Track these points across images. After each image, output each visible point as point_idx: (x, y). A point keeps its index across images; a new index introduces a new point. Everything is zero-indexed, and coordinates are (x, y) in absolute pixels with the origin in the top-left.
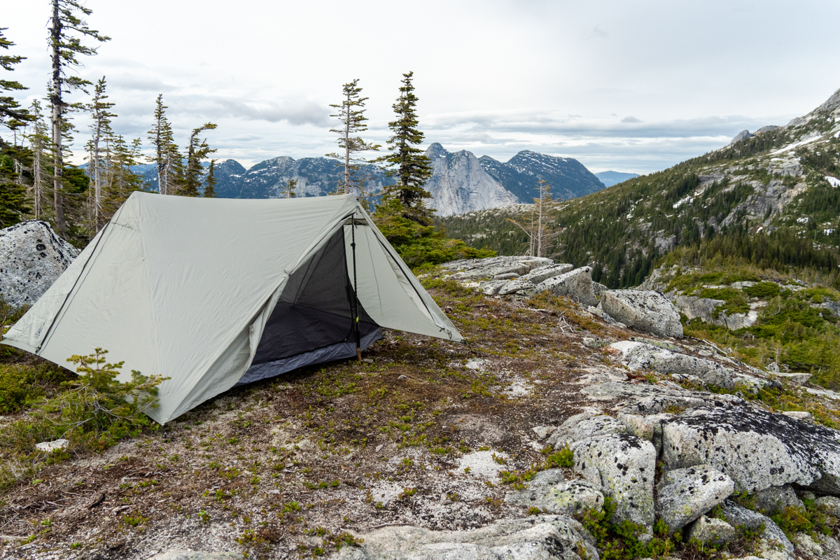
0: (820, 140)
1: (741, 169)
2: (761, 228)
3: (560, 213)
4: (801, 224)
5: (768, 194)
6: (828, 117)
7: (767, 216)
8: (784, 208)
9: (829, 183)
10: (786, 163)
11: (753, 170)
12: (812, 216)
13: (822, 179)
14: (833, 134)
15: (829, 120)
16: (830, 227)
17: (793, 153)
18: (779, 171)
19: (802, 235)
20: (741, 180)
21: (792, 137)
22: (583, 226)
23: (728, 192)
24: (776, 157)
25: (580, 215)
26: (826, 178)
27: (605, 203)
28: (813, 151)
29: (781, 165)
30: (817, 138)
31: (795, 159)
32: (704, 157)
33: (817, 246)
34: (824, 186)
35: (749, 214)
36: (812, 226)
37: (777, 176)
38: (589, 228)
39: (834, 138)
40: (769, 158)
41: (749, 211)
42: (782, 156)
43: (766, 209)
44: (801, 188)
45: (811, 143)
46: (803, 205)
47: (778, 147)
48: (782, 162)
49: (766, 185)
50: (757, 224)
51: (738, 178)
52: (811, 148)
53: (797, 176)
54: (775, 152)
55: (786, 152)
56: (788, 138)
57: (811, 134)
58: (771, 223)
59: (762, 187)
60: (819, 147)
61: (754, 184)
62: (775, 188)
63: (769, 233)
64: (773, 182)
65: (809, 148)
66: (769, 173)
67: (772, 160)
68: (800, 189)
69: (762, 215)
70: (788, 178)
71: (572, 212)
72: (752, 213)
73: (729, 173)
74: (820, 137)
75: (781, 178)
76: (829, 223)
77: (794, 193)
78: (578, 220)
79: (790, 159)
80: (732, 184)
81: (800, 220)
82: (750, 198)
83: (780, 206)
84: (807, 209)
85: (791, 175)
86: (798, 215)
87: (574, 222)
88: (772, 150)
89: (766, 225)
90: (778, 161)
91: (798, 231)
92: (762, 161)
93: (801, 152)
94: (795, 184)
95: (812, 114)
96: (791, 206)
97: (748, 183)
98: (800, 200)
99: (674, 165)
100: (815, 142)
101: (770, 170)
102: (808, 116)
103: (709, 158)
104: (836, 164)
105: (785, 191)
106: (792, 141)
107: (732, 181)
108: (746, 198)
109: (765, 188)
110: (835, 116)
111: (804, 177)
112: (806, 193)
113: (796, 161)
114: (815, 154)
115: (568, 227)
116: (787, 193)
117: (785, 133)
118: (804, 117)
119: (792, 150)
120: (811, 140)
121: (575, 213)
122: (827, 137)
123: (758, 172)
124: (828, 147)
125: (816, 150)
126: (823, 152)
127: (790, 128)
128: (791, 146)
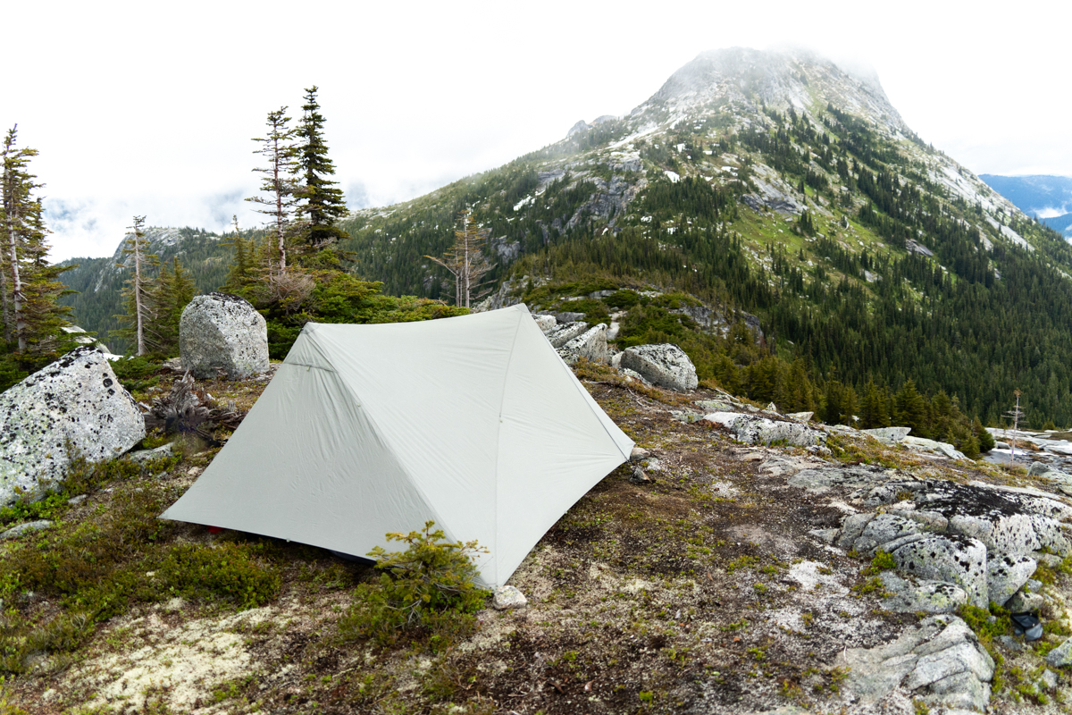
0: (657, 131)
1: (582, 164)
2: (606, 229)
3: (387, 220)
4: (646, 223)
5: (611, 191)
6: (662, 107)
7: (611, 216)
8: (628, 206)
9: (669, 179)
10: (626, 157)
11: (594, 165)
12: (655, 214)
13: (661, 174)
14: (669, 125)
15: (663, 109)
16: (673, 226)
17: (632, 146)
18: (621, 166)
19: (647, 235)
20: (582, 177)
21: (629, 128)
22: (415, 235)
23: (570, 190)
24: (616, 151)
25: (409, 222)
26: (666, 172)
27: (437, 207)
28: (651, 144)
29: (622, 160)
30: (653, 130)
31: (635, 153)
32: (541, 150)
33: (661, 246)
34: (664, 182)
35: (594, 214)
36: (656, 225)
37: (619, 171)
38: (422, 237)
39: (670, 130)
40: (609, 152)
41: (593, 211)
42: (622, 149)
43: (610, 208)
44: (644, 183)
45: (648, 135)
46: (646, 202)
47: (617, 140)
48: (622, 157)
49: (608, 182)
50: (602, 225)
51: (579, 174)
52: (649, 141)
53: (638, 171)
54: (614, 145)
55: (625, 145)
56: (626, 130)
57: (648, 125)
58: (616, 224)
59: (603, 184)
60: (656, 140)
61: (596, 180)
62: (618, 184)
63: (615, 234)
64: (615, 178)
65: (647, 141)
66: (610, 169)
67: (612, 154)
68: (641, 186)
69: (606, 215)
70: (629, 174)
71: (401, 219)
72: (596, 213)
73: (570, 169)
74: (656, 128)
75: (622, 174)
76: (672, 221)
77: (637, 190)
78: (409, 228)
79: (629, 152)
80: (573, 181)
81: (644, 219)
82: (593, 196)
83: (624, 205)
84: (649, 207)
85: (633, 170)
86: (643, 214)
87: (404, 231)
88: (611, 143)
89: (611, 225)
90: (618, 156)
91: (644, 231)
92: (602, 155)
93: (639, 145)
94: (636, 180)
95: (647, 103)
96: (634, 204)
97: (590, 179)
98: (643, 197)
99: (510, 161)
100: (653, 133)
101: (611, 165)
102: (643, 105)
103: (547, 152)
104: (674, 158)
105: (627, 188)
106: (630, 133)
107: (574, 177)
108: (589, 197)
109: (607, 184)
110: (669, 106)
111: (645, 172)
112: (647, 189)
113: (636, 155)
114: (654, 147)
115: (397, 237)
116: (629, 190)
117: (621, 124)
118: (640, 107)
119: (630, 143)
120: (648, 131)
121: (404, 219)
122: (663, 128)
123: (598, 167)
124: (665, 139)
125: (654, 142)
126: (660, 145)
127: (627, 118)
128: (630, 139)
